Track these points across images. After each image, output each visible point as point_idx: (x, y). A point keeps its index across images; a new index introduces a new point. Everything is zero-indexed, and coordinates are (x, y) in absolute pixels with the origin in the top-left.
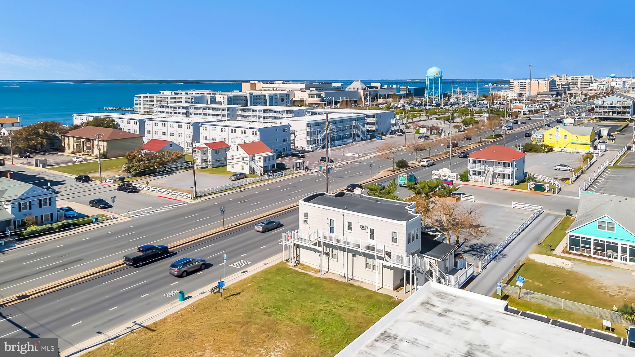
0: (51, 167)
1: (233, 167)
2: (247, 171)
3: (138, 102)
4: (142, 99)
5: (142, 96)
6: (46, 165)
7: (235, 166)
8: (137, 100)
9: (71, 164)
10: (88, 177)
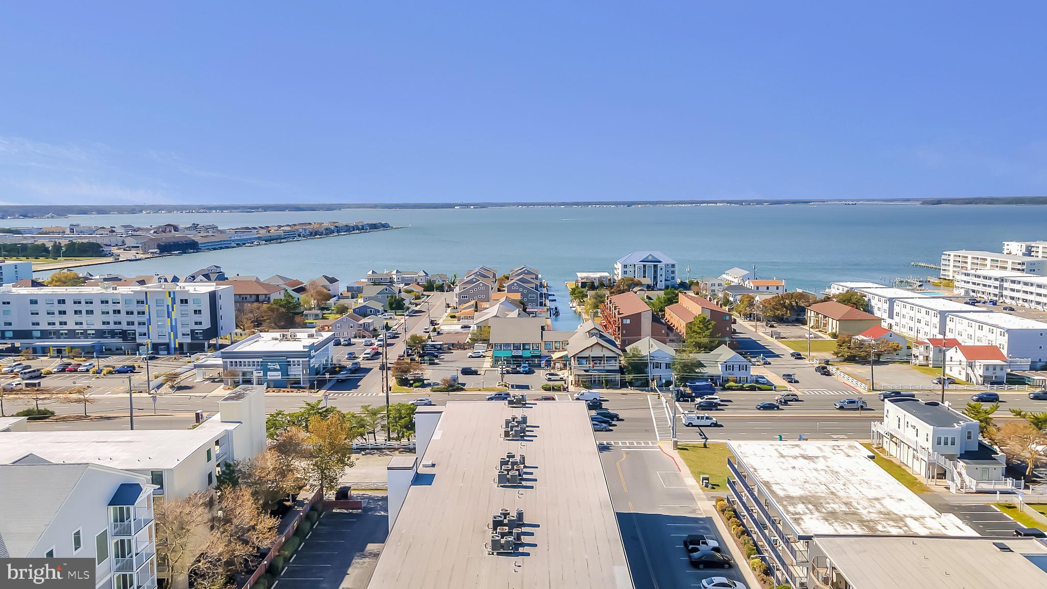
0: (783, 340)
1: (951, 371)
2: (963, 378)
3: (947, 263)
4: (952, 258)
5: (952, 253)
6: (779, 337)
7: (953, 369)
8: (946, 260)
9: (801, 339)
10: (800, 355)
